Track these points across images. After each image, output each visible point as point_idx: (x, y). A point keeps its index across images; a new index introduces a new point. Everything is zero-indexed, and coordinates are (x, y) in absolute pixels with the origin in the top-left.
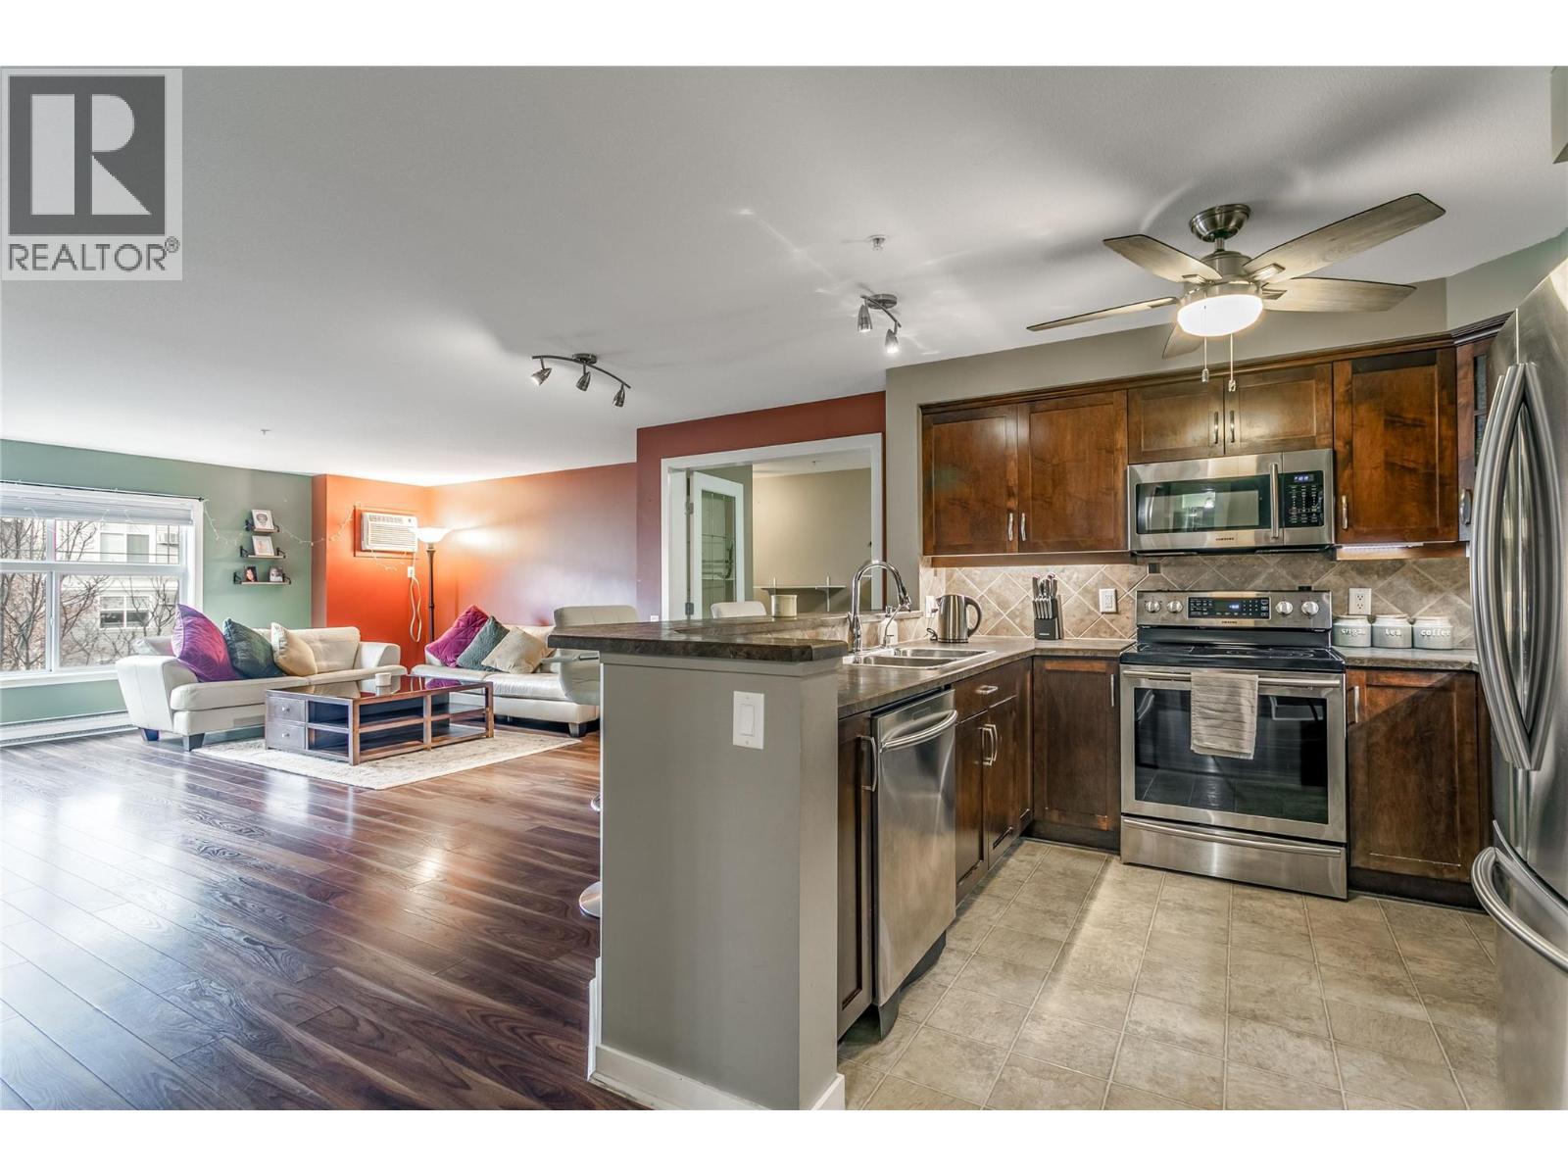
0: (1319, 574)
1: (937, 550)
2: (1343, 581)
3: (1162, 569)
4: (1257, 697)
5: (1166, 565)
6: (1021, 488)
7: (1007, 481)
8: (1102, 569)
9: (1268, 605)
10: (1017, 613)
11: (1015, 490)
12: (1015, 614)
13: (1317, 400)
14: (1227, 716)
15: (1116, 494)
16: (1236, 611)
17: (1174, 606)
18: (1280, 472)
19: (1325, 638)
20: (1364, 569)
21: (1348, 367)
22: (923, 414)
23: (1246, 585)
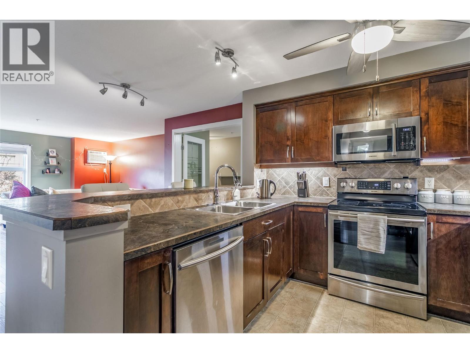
0: (412, 172)
1: (261, 162)
2: (422, 175)
3: (347, 169)
4: (386, 226)
5: (349, 168)
6: (292, 137)
7: (287, 134)
8: (324, 169)
9: (390, 184)
10: (292, 186)
11: (290, 137)
12: (291, 187)
13: (413, 96)
14: (373, 234)
15: (328, 138)
16: (377, 186)
17: (352, 184)
18: (397, 127)
19: (415, 199)
20: (431, 169)
21: (427, 81)
22: (256, 109)
23: (381, 176)
